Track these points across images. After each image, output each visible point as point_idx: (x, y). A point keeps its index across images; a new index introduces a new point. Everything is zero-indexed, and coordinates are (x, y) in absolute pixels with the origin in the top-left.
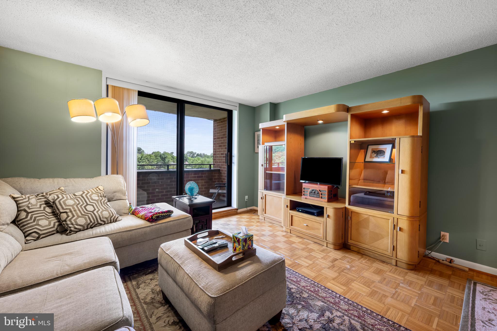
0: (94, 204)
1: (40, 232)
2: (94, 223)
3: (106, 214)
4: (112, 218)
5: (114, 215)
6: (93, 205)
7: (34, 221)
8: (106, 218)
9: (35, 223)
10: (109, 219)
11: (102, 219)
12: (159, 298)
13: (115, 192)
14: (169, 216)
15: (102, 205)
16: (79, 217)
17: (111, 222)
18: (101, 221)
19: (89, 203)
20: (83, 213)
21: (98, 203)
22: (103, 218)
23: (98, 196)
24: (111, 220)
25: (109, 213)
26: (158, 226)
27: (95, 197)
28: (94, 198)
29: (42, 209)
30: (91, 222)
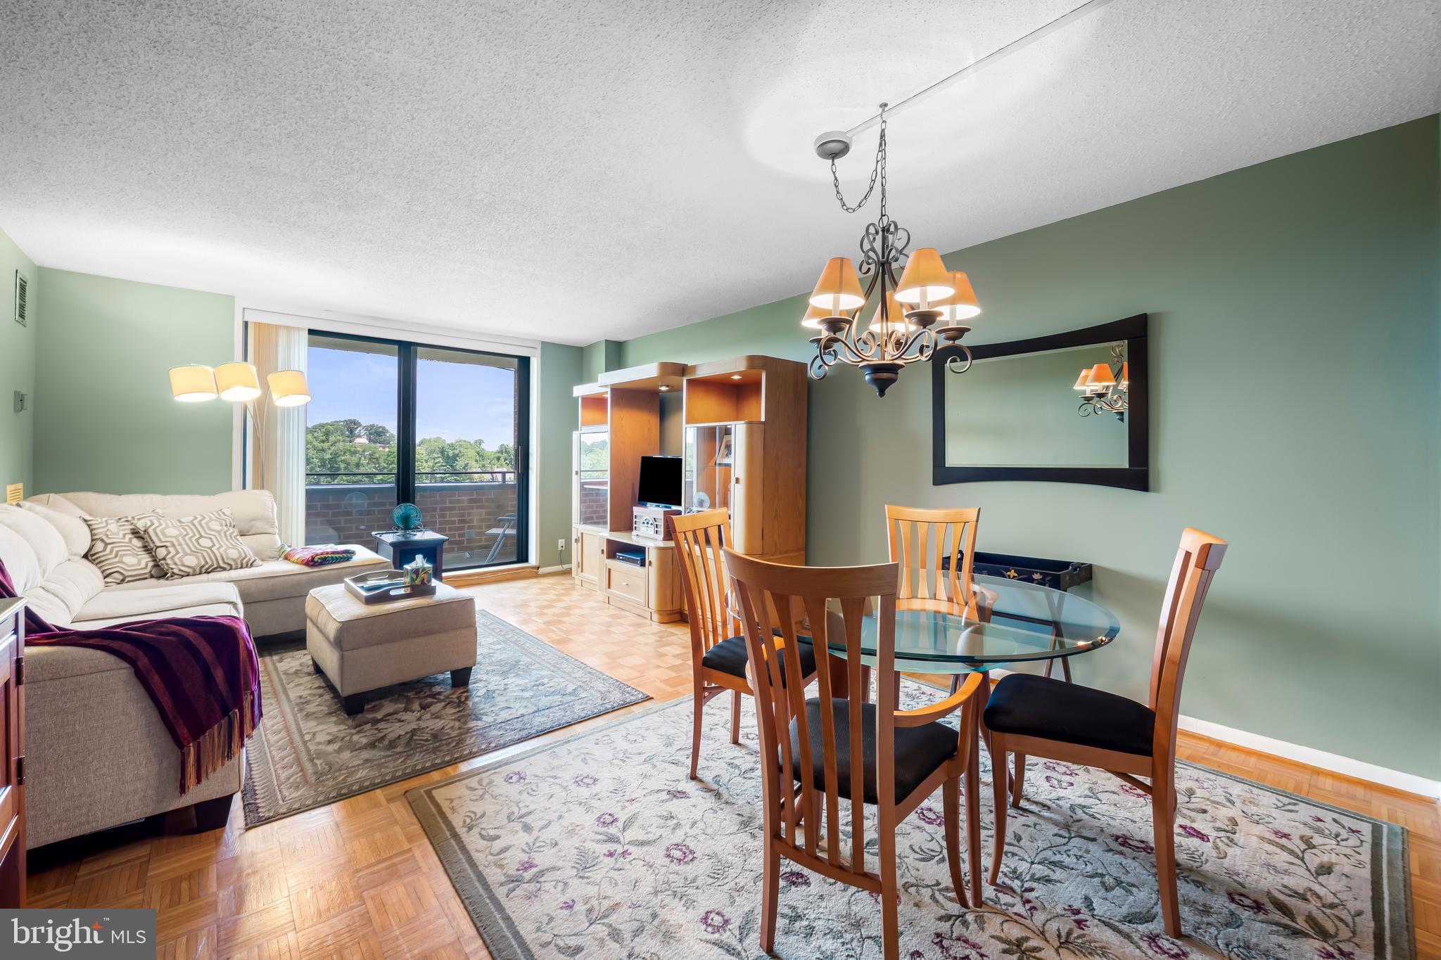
0: (213, 537)
1: (126, 574)
2: (213, 565)
3: (233, 554)
4: (244, 562)
5: (248, 557)
6: (210, 538)
7: (116, 556)
8: (234, 560)
9: (117, 560)
10: (239, 562)
11: (226, 561)
12: (311, 669)
13: (253, 520)
14: (348, 559)
15: (227, 539)
16: (186, 554)
17: (242, 568)
18: (225, 563)
19: (203, 534)
20: (194, 549)
21: (220, 535)
22: (228, 559)
23: (221, 525)
24: (242, 564)
25: (239, 552)
26: (323, 573)
27: (215, 526)
28: (212, 527)
29: (127, 540)
30: (207, 563)
